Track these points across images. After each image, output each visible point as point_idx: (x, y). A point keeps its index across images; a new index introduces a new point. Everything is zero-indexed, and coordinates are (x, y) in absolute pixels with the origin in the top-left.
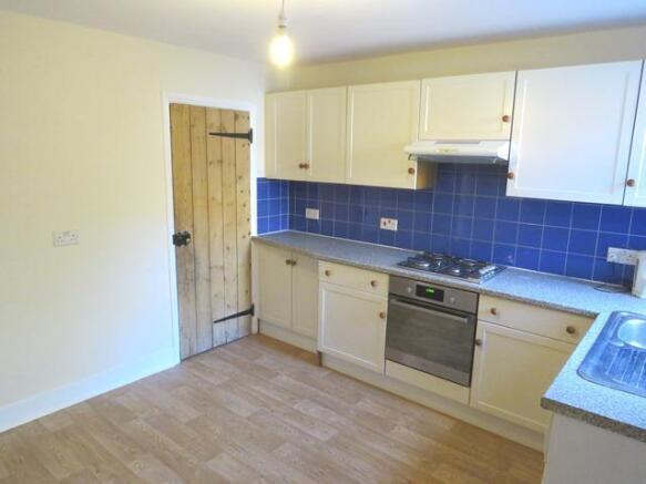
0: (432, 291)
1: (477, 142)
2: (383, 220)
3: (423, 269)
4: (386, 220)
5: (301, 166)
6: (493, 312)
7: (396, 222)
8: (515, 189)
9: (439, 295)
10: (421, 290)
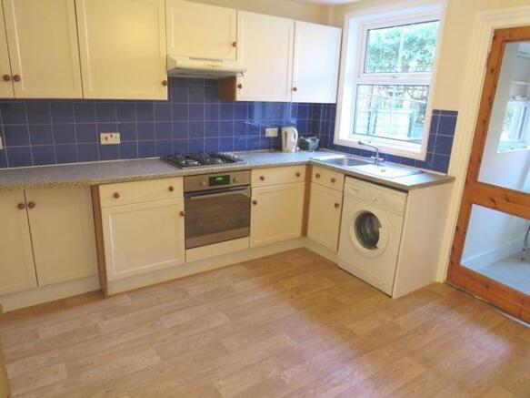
0: (220, 179)
1: (221, 61)
2: (103, 135)
3: (194, 165)
4: (108, 135)
5: (6, 78)
6: (262, 178)
7: (118, 135)
8: (241, 96)
9: (226, 179)
10: (212, 181)
